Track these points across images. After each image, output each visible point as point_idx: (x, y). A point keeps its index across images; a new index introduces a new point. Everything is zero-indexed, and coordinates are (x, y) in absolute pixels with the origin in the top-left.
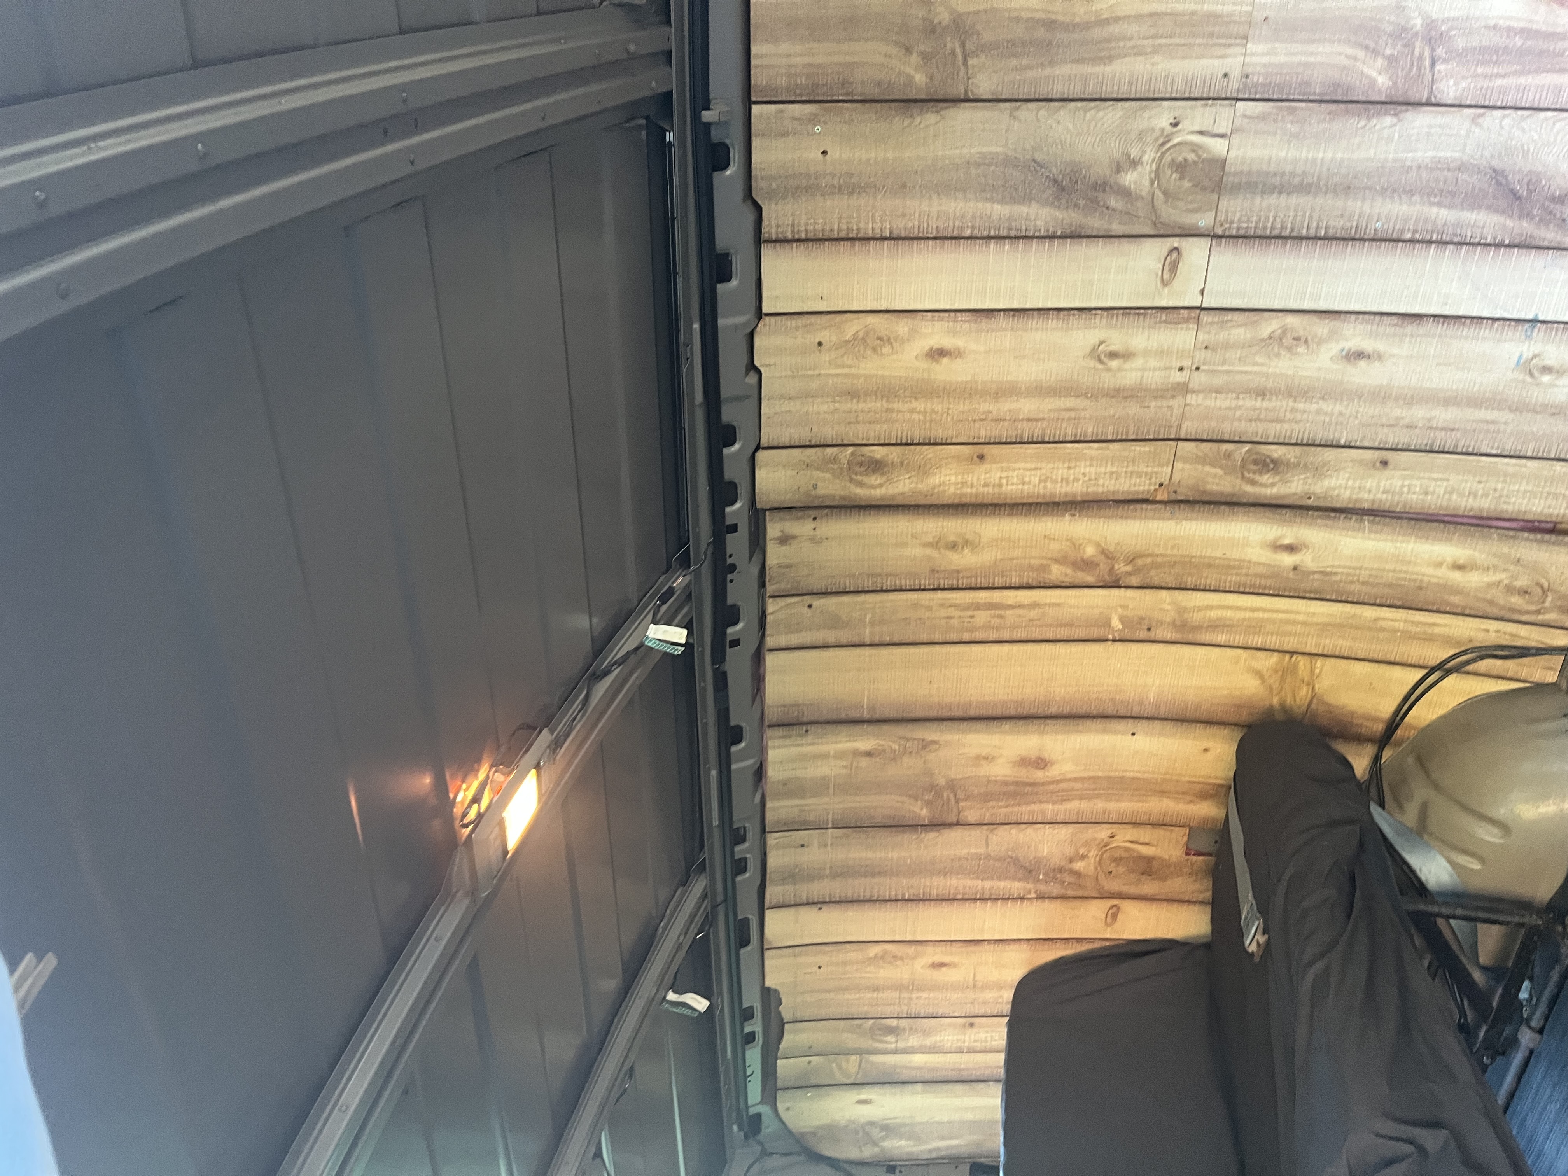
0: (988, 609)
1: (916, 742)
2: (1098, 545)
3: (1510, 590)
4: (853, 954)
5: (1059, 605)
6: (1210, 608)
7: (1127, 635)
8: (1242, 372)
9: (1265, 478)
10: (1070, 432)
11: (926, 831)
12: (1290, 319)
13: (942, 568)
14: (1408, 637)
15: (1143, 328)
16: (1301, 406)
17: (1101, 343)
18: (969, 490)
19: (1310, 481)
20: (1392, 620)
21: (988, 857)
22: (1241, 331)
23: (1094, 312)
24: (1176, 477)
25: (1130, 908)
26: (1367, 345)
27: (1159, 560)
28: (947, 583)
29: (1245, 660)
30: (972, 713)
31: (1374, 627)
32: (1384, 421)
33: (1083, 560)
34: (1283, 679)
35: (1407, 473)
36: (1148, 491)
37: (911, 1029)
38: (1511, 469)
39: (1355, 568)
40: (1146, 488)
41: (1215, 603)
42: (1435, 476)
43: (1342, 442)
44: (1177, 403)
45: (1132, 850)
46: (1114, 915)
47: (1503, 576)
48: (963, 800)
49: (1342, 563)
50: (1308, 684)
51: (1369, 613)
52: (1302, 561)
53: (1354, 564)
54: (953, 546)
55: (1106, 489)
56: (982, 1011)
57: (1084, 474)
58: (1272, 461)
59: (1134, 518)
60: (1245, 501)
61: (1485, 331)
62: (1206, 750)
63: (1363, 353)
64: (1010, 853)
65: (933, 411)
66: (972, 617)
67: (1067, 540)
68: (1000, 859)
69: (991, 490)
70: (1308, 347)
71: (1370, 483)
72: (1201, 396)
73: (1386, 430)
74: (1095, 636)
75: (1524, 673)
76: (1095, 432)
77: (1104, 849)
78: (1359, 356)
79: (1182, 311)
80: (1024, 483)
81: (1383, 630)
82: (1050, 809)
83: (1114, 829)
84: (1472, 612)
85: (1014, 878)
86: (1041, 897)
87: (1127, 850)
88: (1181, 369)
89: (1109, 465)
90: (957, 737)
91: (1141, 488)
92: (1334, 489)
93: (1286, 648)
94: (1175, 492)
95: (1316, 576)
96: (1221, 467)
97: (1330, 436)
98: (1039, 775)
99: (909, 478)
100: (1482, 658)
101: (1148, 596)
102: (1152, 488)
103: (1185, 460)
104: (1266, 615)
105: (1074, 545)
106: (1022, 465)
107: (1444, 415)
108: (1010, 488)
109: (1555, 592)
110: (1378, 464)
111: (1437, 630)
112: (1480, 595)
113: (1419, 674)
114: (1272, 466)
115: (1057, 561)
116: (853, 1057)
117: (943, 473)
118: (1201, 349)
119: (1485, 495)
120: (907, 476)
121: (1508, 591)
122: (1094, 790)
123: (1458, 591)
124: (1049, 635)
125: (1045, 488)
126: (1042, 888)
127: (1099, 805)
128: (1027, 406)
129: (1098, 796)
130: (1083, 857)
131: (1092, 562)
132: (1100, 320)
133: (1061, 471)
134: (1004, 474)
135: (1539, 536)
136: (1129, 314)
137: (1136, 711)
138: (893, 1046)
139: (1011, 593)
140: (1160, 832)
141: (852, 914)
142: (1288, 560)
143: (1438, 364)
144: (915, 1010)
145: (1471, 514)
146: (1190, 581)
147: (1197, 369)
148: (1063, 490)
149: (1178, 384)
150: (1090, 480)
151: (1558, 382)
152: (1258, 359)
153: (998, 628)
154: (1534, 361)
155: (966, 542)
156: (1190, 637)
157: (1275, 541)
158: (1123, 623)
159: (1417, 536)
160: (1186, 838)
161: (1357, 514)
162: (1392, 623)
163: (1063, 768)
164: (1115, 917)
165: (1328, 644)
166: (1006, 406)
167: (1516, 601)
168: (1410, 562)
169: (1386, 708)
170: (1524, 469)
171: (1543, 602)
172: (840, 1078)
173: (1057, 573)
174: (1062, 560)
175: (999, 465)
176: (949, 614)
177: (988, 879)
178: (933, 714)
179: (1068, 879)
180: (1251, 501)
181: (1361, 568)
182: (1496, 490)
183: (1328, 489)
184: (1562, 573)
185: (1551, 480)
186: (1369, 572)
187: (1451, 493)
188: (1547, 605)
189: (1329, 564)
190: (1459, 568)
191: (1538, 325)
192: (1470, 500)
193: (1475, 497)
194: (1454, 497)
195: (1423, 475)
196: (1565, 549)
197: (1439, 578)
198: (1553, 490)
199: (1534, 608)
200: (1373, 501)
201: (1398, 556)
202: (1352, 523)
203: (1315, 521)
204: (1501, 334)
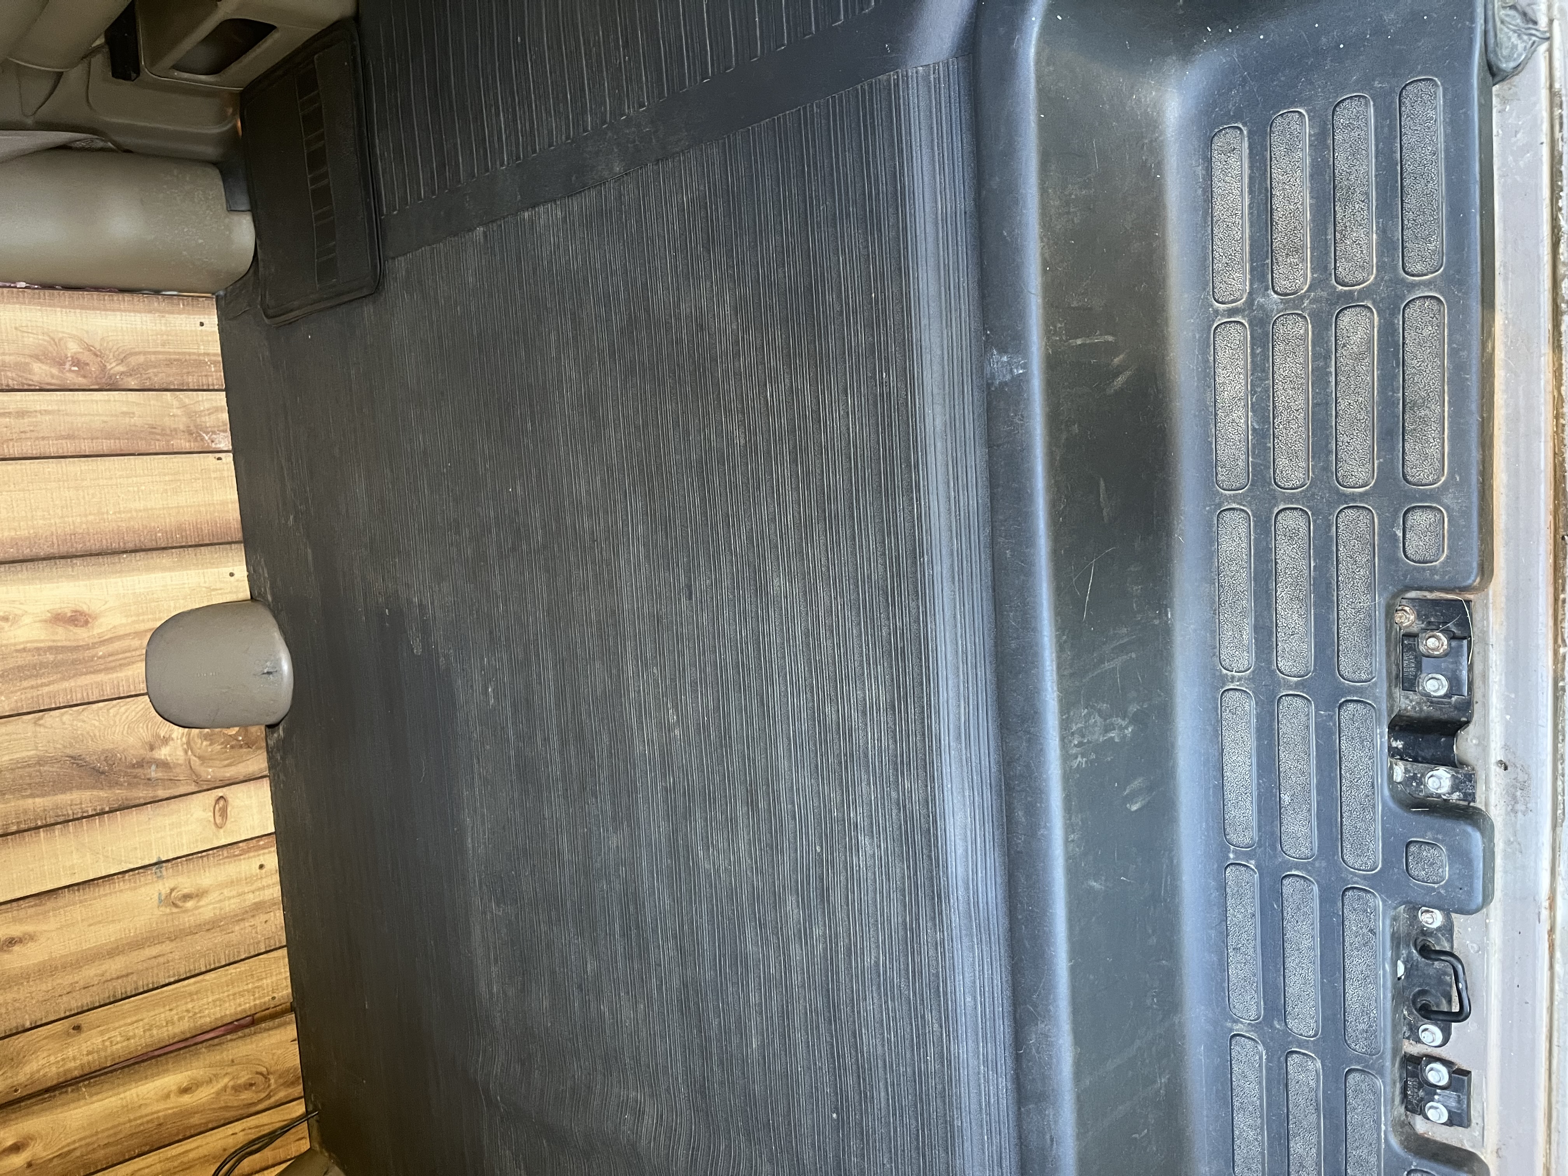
3: (237, 1089)
19: (9, 1074)
20: (148, 1167)
26: (18, 930)
32: (59, 991)
35: (102, 1028)
38: (193, 988)
39: (92, 1136)
42: (129, 1021)
43: (28, 1025)
47: (226, 1080)
49: (73, 1139)
52: (34, 1154)
53: (87, 1133)
61: (119, 885)
63: (13, 939)
71: (70, 1052)
73: (65, 998)
75: (281, 1154)
78: (11, 942)
84: (215, 1124)
92: (38, 1071)
95: (55, 1162)
100: (239, 1161)
107: (115, 966)
109: (272, 1073)
110: (71, 1031)
111: (192, 1155)
112: (214, 1106)
119: (181, 1019)
121: (236, 1091)
123: (193, 1112)
135: (240, 1034)
142: (19, 1160)
143: (90, 925)
145: (176, 1040)
151: (202, 903)
154: (173, 895)
159: (136, 1081)
161: (70, 1085)
168: (140, 1106)
170: (204, 984)
171: (269, 1086)
181: (97, 1133)
182: (188, 1011)
183: (32, 1074)
184: (274, 1054)
185: (231, 983)
186: (106, 1134)
187: (149, 1030)
188: (273, 1087)
189: (64, 1143)
190: (185, 1091)
191: (164, 865)
192: (170, 1028)
193: (173, 1023)
194: (155, 1032)
195: (117, 1025)
196: (265, 1035)
197: (173, 1108)
198: (236, 990)
199: (263, 1095)
200: (82, 1066)
201: (127, 1106)
202: (70, 1095)
203: (30, 1110)
204: (135, 882)
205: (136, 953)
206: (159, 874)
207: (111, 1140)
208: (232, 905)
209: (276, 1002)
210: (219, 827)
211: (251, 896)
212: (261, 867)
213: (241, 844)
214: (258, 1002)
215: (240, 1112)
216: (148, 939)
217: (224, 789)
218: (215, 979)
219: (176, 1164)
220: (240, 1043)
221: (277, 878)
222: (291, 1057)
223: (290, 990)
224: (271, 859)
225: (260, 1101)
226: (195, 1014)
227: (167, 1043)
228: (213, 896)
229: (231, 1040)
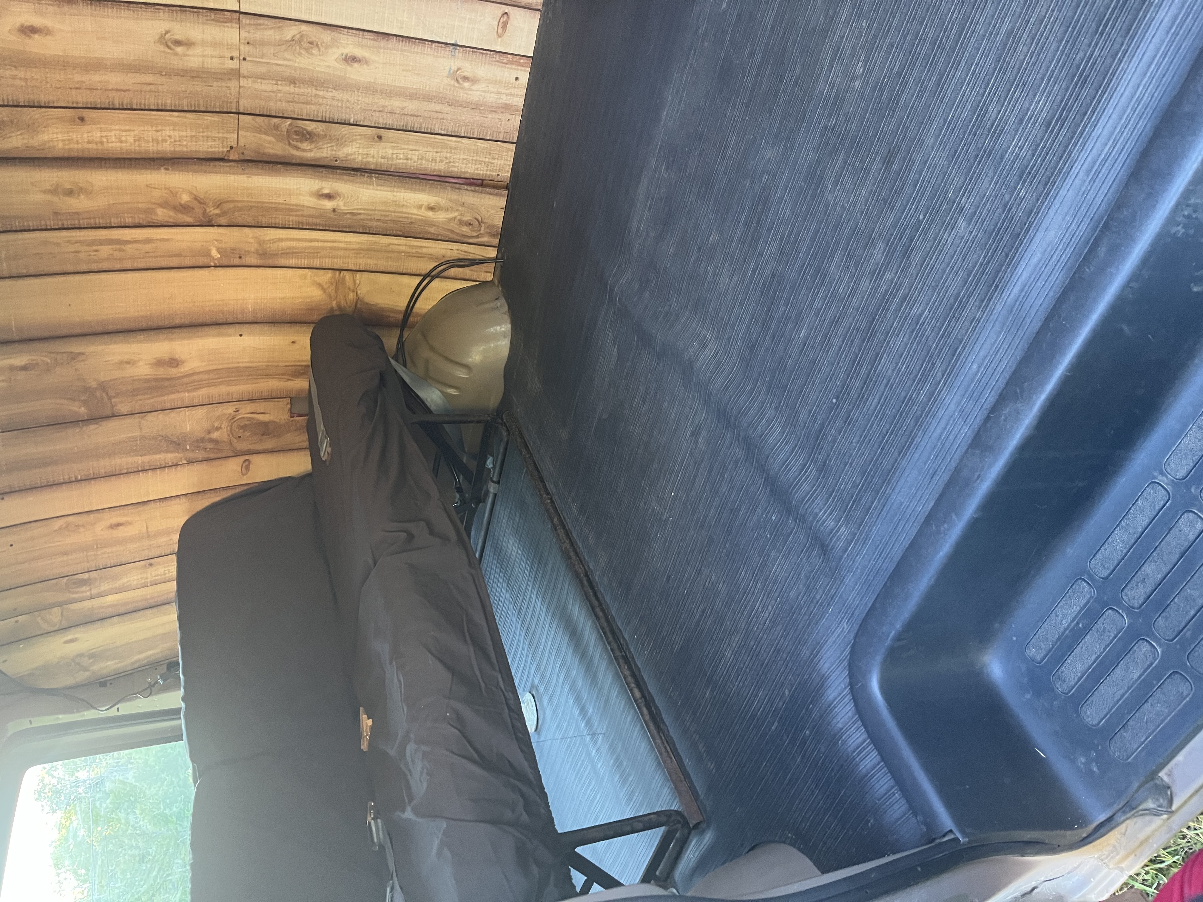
0: (109, 244)
1: (65, 355)
2: (191, 193)
3: (461, 223)
4: (38, 530)
5: (167, 240)
6: (281, 240)
7: (225, 263)
8: (277, 65)
9: (305, 145)
10: (152, 102)
11: (86, 425)
12: (304, 27)
13: (64, 211)
14: (409, 255)
15: (199, 23)
16: (321, 93)
17: (167, 32)
18: (76, 146)
19: (335, 148)
20: (398, 245)
21: (143, 438)
22: (271, 32)
23: (157, 7)
24: (242, 142)
25: (257, 460)
26: (358, 52)
27: (240, 205)
28: (69, 223)
29: (311, 276)
30: (110, 328)
31: (387, 251)
32: (375, 108)
33: (181, 205)
34: (337, 289)
35: (394, 144)
36: (223, 152)
37: (101, 578)
38: (453, 144)
39: (372, 210)
40: (221, 149)
41: (284, 237)
42: (411, 147)
43: (352, 121)
44: (233, 84)
45: (253, 418)
46: (247, 466)
47: (456, 214)
48: (114, 397)
49: (361, 207)
50: (353, 291)
51: (384, 240)
52: (338, 205)
53: (370, 207)
54: (70, 193)
55: (189, 149)
56: (158, 553)
57: (169, 136)
58: (308, 132)
59: (215, 172)
60: (294, 161)
61: (428, 49)
62: (293, 342)
63: (355, 58)
64: (160, 434)
65: (33, 78)
66: (96, 251)
67: (166, 189)
68: (155, 438)
69: (94, 146)
70: (319, 50)
71: (372, 151)
72: (250, 80)
73: (377, 114)
74: (201, 264)
75: (475, 276)
76: (173, 103)
77: (233, 421)
78: (353, 59)
79: (226, 13)
80: (121, 142)
81: (393, 252)
82: (186, 397)
83: (237, 405)
84: (443, 238)
85: (167, 451)
86: (190, 462)
87: (249, 419)
88: (232, 58)
89: (188, 130)
90: (100, 348)
91: (217, 149)
92: (351, 155)
93: (336, 267)
94: (243, 154)
95: (348, 216)
96: (273, 136)
97: (343, 116)
98: (174, 372)
99: (21, 134)
100: (451, 267)
101: (235, 232)
102: (225, 150)
103: (247, 129)
104: (320, 244)
105: (172, 192)
106: (117, 127)
107: (412, 106)
108: (110, 145)
109: (484, 223)
110: (376, 137)
111: (424, 250)
112: (446, 227)
113: (418, 280)
114: (308, 136)
115: (161, 205)
116: (55, 610)
117: (51, 132)
118: (244, 44)
119: (441, 161)
120: (19, 133)
121: (460, 223)
122: (219, 378)
123: (432, 224)
124: (164, 264)
125: (140, 146)
126: (191, 455)
127: (224, 389)
128: (115, 79)
129: (221, 383)
130: (218, 429)
131: (189, 206)
132: (163, 14)
133: (150, 133)
134: (104, 134)
135: (473, 188)
136: (186, 11)
137: (240, 318)
138: (88, 593)
139: (127, 231)
140: (270, 404)
141: (31, 498)
142: (329, 205)
143: (403, 70)
144: (101, 564)
145: (435, 173)
146: (264, 221)
147: (244, 59)
148: (155, 148)
149: (232, 69)
150: (175, 141)
151: (474, 88)
152: (287, 55)
153: (121, 260)
154: (458, 73)
155: (81, 190)
156: (271, 262)
157: (318, 191)
158: (219, 252)
159: (405, 188)
160: (289, 406)
161: (367, 172)
162: (398, 247)
163: (192, 365)
164: (247, 468)
165: (362, 262)
166: (96, 78)
167: (465, 229)
168: (403, 205)
169: (402, 303)
170: (461, 144)
171: (480, 230)
172: (46, 627)
173: (162, 214)
174: (164, 205)
175: (99, 126)
176: (77, 249)
177: (145, 455)
178: (77, 331)
179: (209, 446)
180: (298, 161)
181: (375, 210)
182: (446, 158)
183: (347, 155)
184: (488, 211)
185: (477, 152)
186: (380, 213)
187: (421, 159)
188: (482, 232)
189: (355, 207)
190: (431, 209)
191: (458, 48)
192: (433, 164)
193: (436, 162)
194: (424, 162)
195: (403, 146)
196: (488, 196)
197: (421, 216)
198: (478, 158)
199: (475, 234)
200: (377, 164)
201: (396, 201)
202: (365, 179)
203: (342, 177)
204: (437, 52)
205: (426, 103)
206: (453, 53)
207: (382, 218)
208: (491, 98)
209: (499, 178)
210: (499, 36)
211: (504, 97)
212: (517, 79)
213: (509, 56)
214: (488, 173)
215: (459, 238)
216: (435, 97)
217: (510, 8)
218: (468, 144)
219: (414, 251)
220: (471, 194)
221: (524, 92)
222: (498, 219)
223: (509, 175)
224: (525, 78)
225: (472, 237)
226: (450, 162)
227: (429, 173)
228: (481, 86)
229: (467, 190)
